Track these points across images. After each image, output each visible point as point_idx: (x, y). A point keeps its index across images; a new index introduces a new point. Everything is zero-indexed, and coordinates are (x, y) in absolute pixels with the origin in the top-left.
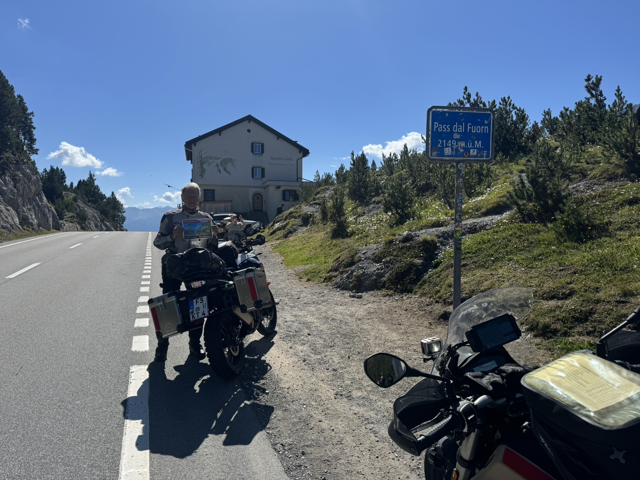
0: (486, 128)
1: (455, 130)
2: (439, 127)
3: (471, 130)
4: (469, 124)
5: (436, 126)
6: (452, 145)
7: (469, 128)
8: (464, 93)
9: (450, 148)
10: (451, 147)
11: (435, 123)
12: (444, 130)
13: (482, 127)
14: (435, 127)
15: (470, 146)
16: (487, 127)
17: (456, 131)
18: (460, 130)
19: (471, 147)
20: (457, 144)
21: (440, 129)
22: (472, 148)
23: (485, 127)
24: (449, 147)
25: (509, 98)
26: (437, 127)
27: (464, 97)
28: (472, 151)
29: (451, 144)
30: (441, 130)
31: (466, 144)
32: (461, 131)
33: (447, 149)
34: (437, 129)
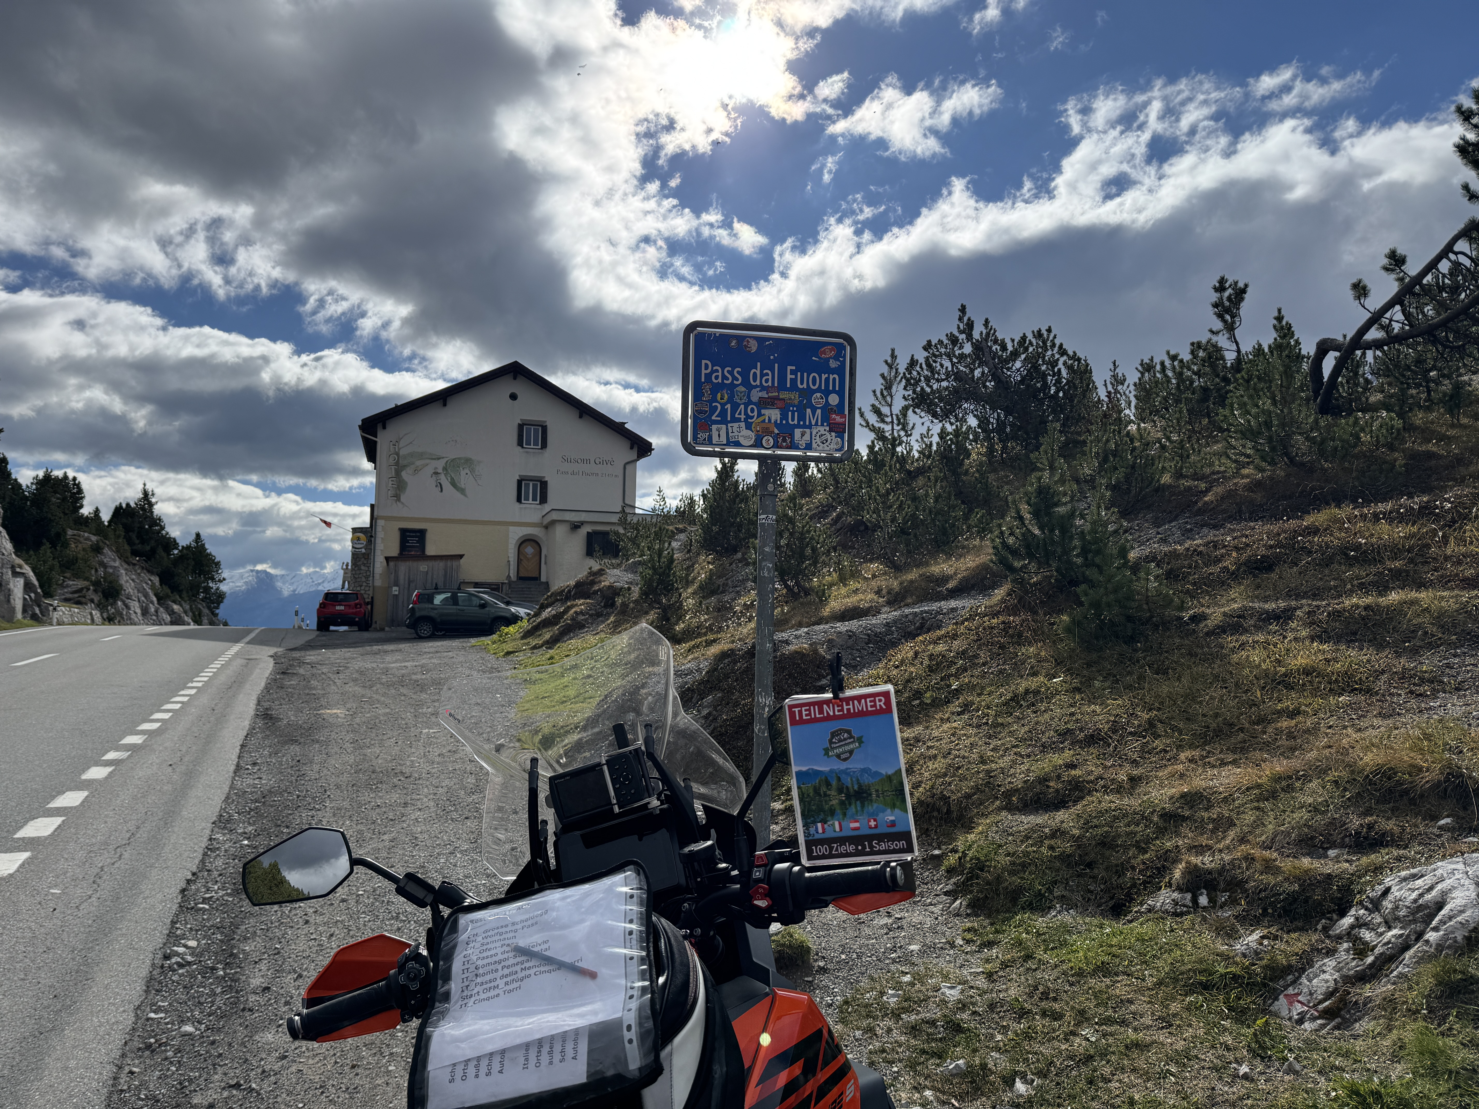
0: (834, 379)
1: (755, 381)
2: (713, 372)
3: (794, 381)
4: (789, 368)
5: (707, 367)
6: (748, 417)
7: (789, 376)
8: (961, 319)
9: (743, 424)
10: (746, 421)
11: (704, 362)
12: (728, 379)
13: (824, 376)
14: (704, 372)
15: (793, 420)
16: (836, 376)
17: (758, 383)
18: (767, 381)
19: (796, 422)
20: (760, 415)
21: (717, 377)
22: (798, 426)
23: (831, 377)
24: (739, 420)
25: (1049, 330)
26: (708, 371)
27: (959, 327)
28: (798, 432)
29: (746, 413)
30: (720, 380)
31: (784, 416)
32: (770, 384)
33: (736, 425)
34: (708, 376)
